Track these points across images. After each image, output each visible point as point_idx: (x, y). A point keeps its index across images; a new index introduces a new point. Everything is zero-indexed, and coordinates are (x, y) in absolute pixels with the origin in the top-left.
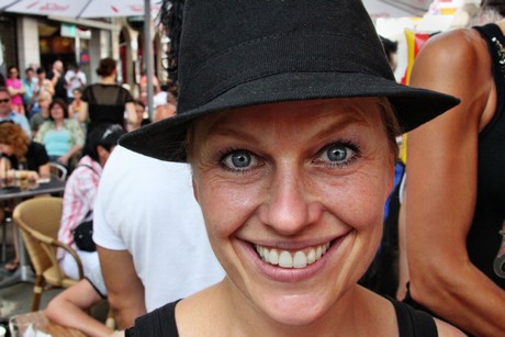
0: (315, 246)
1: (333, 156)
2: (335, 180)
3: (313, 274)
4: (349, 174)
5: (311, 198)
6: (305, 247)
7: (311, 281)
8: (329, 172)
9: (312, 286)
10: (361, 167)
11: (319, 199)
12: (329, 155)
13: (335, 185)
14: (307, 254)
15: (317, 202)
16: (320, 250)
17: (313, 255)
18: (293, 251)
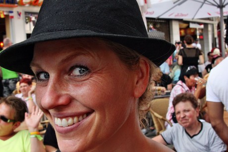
0: (73, 116)
1: (82, 71)
2: (78, 83)
3: (71, 130)
4: (84, 80)
5: (64, 92)
6: (67, 117)
7: (72, 133)
8: (74, 80)
9: (73, 136)
10: (90, 77)
11: (68, 93)
12: (80, 71)
13: (77, 86)
14: (68, 120)
15: (67, 94)
16: (76, 119)
17: (70, 120)
18: (61, 118)
